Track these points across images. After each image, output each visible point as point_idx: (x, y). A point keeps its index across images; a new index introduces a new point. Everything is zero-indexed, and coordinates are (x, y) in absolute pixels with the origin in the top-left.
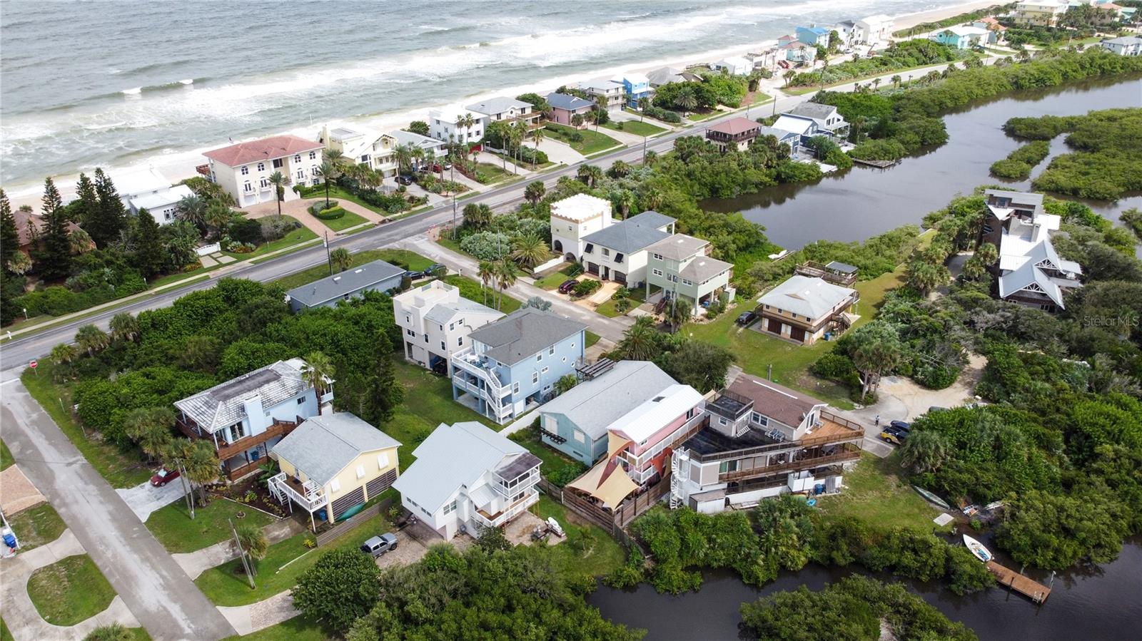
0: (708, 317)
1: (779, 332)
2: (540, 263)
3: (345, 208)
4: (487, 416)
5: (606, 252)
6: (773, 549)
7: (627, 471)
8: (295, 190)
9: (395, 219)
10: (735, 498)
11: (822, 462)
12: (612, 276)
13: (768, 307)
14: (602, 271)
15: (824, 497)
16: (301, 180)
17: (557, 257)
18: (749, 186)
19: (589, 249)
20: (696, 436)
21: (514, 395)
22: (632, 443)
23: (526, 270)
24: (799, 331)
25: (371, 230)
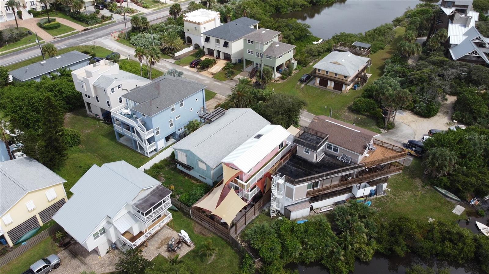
0: (282, 78)
1: (326, 86)
2: (178, 50)
3: (61, 23)
4: (139, 151)
5: (218, 41)
6: (350, 246)
7: (238, 193)
8: (30, 12)
9: (92, 28)
10: (316, 205)
11: (377, 176)
12: (222, 56)
13: (319, 70)
14: (216, 54)
15: (376, 198)
16: (33, 7)
17: (189, 47)
18: (296, 7)
19: (207, 40)
20: (287, 163)
21: (156, 136)
22: (241, 172)
23: (170, 54)
24: (339, 85)
25: (77, 35)
